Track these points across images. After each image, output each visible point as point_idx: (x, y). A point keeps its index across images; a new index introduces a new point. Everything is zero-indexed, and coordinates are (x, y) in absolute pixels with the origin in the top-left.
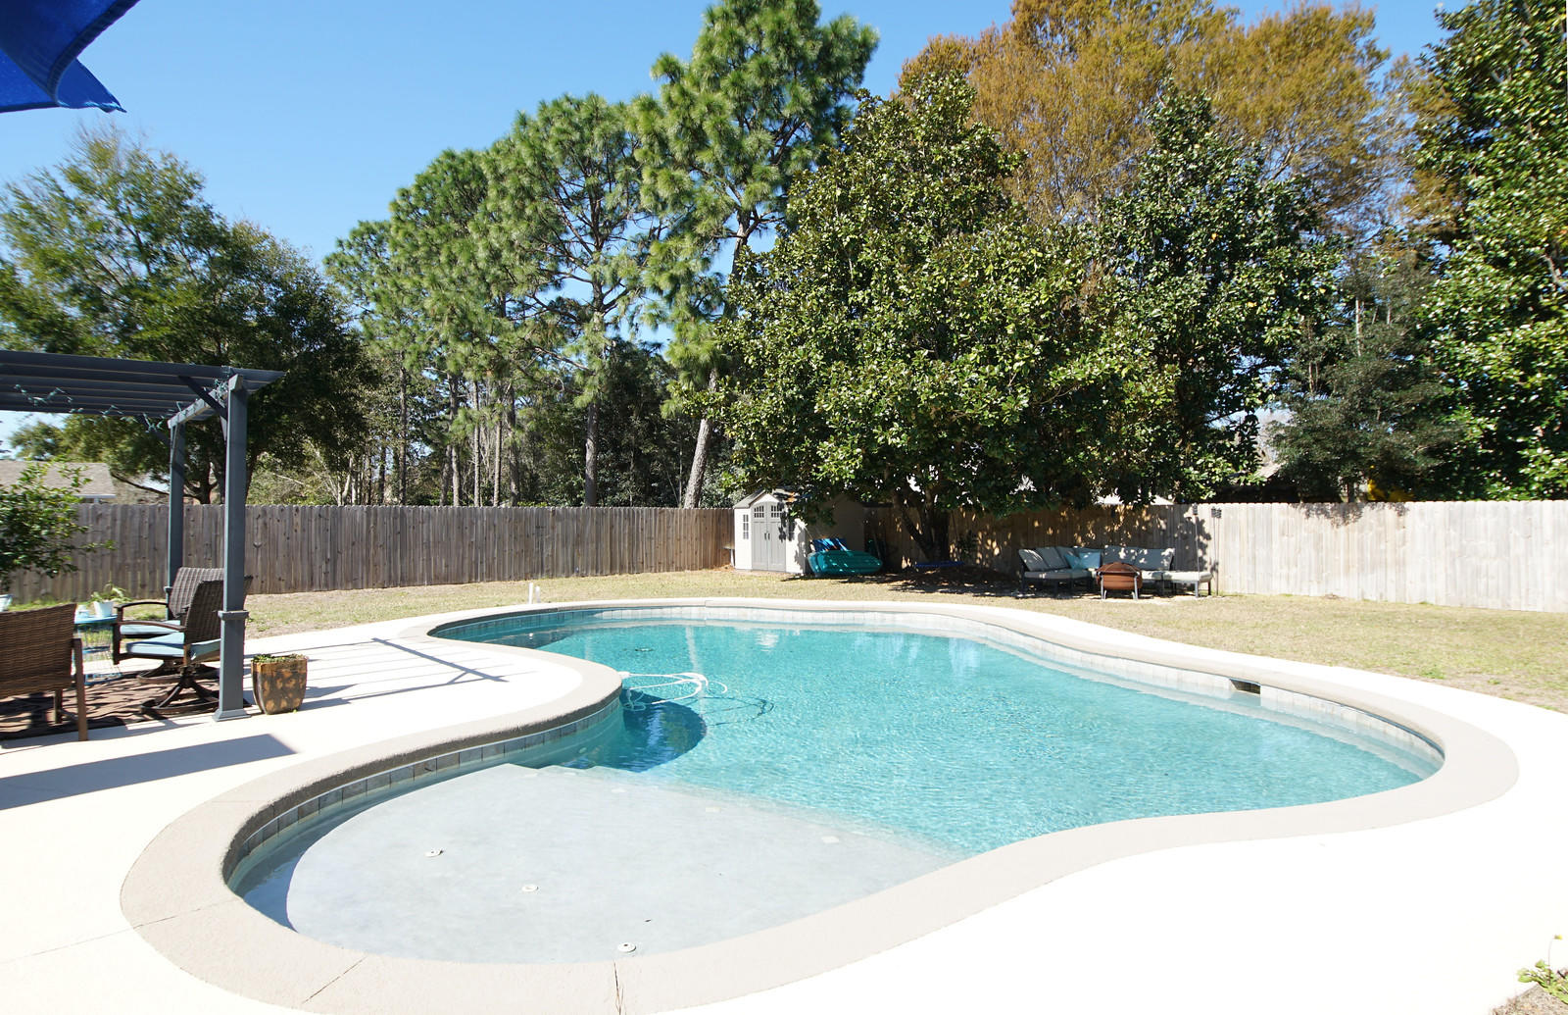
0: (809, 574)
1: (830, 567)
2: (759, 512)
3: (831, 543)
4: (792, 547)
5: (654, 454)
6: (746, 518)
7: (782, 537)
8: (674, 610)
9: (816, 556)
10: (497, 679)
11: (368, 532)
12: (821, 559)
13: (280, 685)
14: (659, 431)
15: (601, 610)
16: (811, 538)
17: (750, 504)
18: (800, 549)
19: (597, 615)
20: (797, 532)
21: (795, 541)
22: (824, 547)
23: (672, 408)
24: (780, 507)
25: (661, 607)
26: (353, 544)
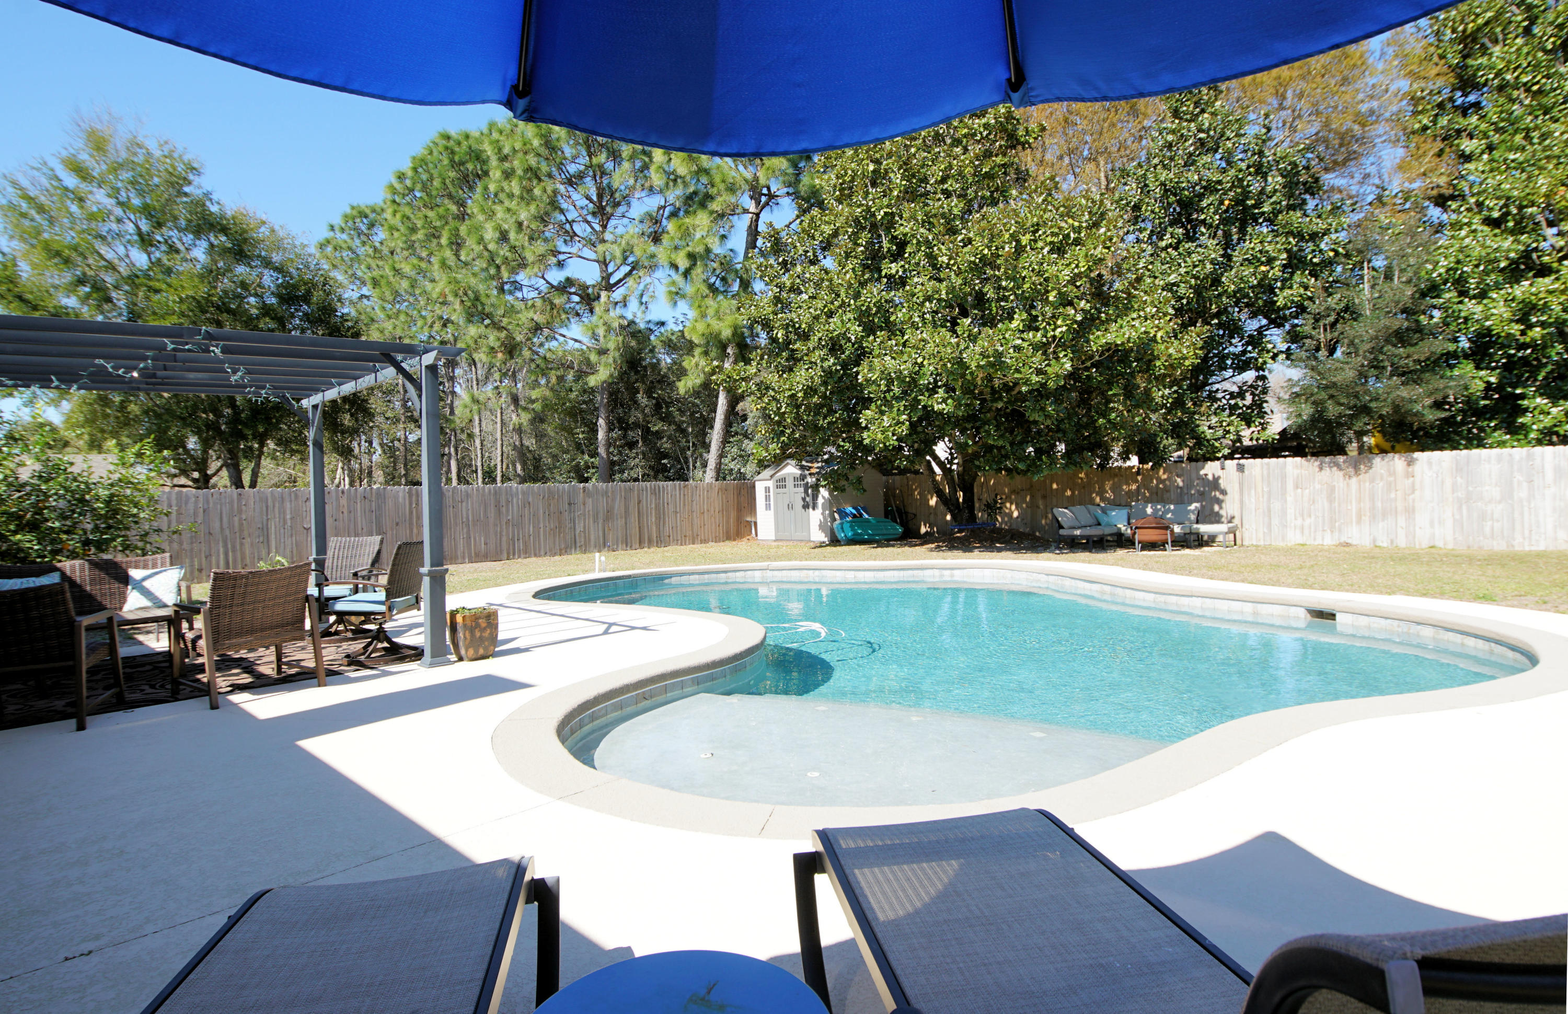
0: (835, 541)
1: (856, 534)
2: (781, 483)
3: (854, 511)
4: (816, 516)
5: (664, 431)
6: (767, 490)
7: (806, 506)
8: (738, 574)
9: (842, 524)
10: (645, 628)
11: (411, 513)
12: (847, 526)
13: (478, 634)
14: (668, 407)
15: (670, 575)
16: (835, 507)
17: (772, 476)
18: (824, 518)
19: (667, 581)
20: (820, 501)
21: (819, 510)
22: (847, 515)
23: (690, 384)
24: (803, 477)
25: (725, 572)
26: (397, 524)
